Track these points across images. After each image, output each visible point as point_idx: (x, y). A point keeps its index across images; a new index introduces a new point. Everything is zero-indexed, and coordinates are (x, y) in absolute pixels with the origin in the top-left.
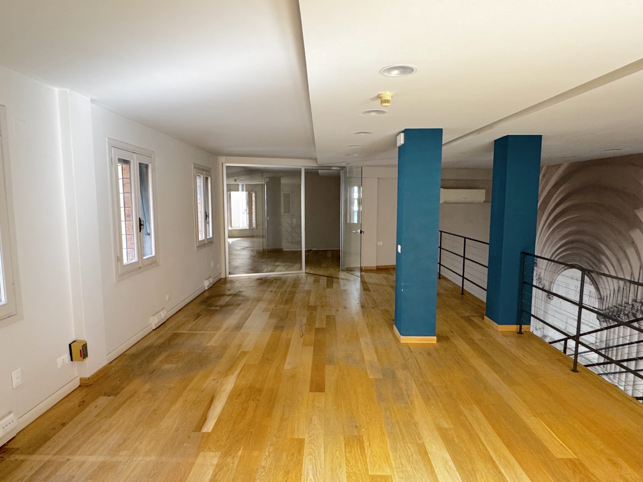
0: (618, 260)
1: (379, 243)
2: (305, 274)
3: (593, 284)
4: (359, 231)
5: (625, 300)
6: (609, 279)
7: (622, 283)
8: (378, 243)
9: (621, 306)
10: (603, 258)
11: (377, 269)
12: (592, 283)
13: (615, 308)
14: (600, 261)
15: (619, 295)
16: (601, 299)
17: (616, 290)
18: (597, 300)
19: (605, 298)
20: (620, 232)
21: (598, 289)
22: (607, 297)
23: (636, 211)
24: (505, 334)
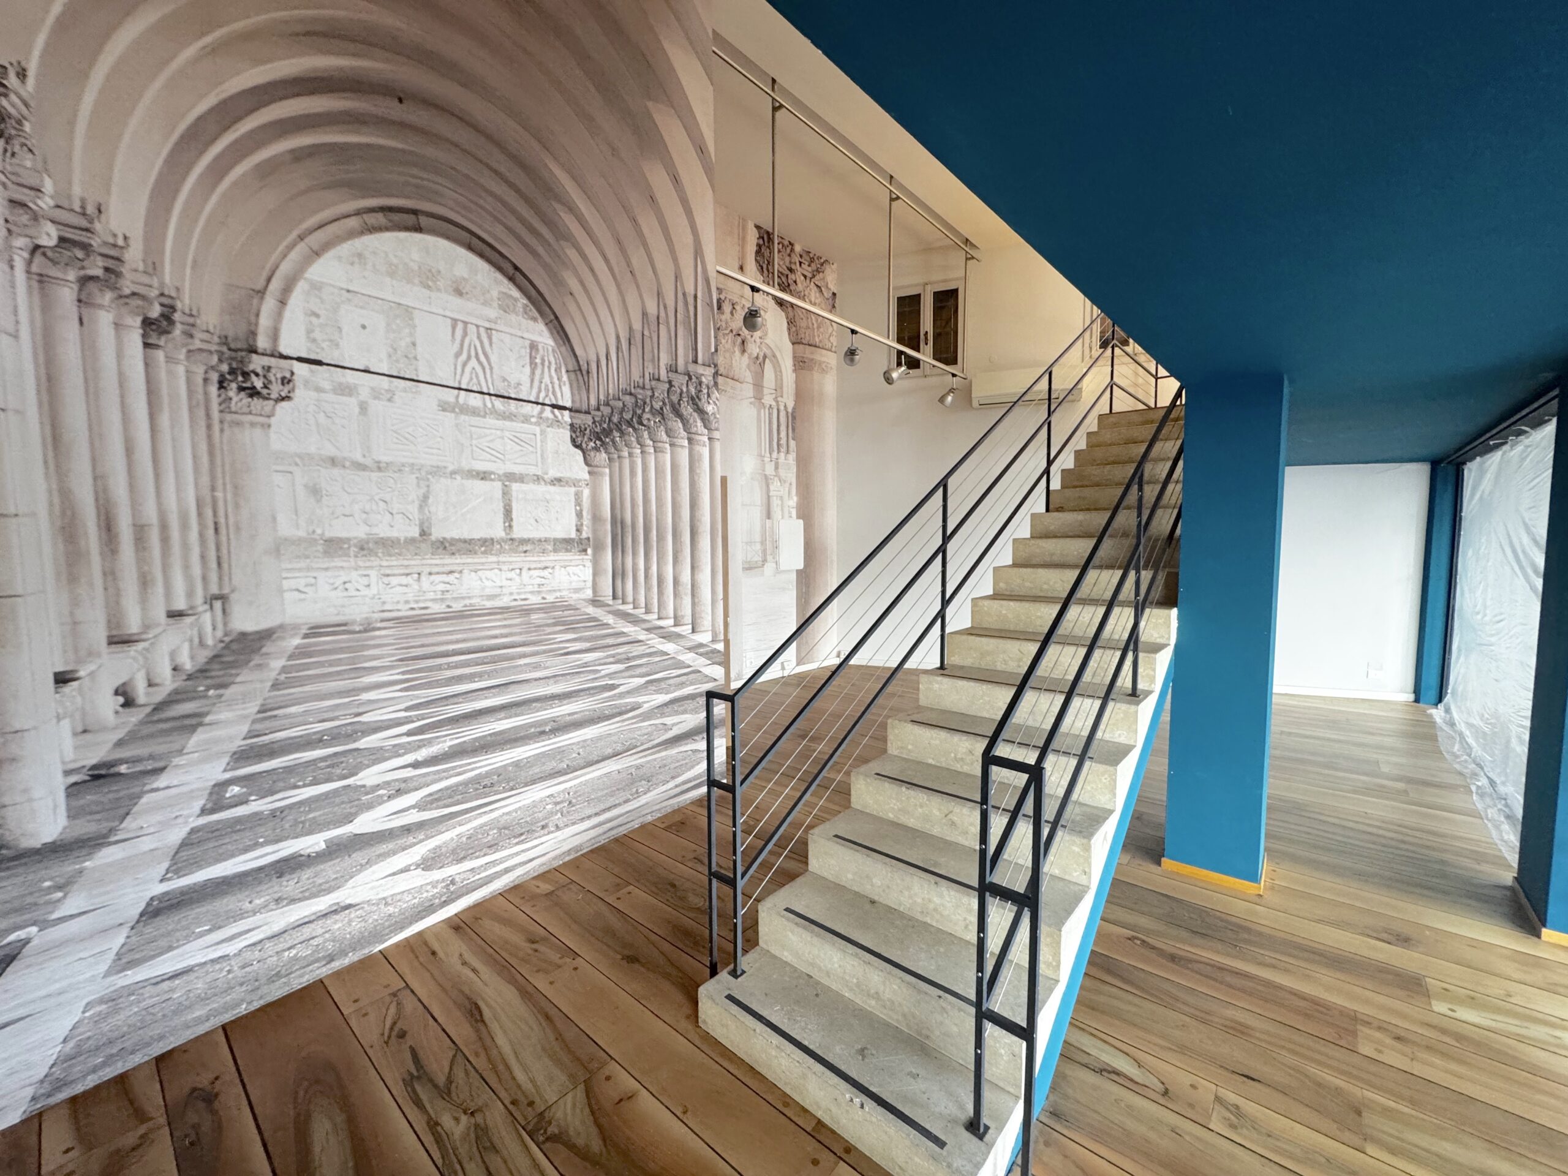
5: (650, 369)
9: (643, 388)
13: (627, 398)
15: (633, 356)
19: (593, 368)
22: (598, 362)
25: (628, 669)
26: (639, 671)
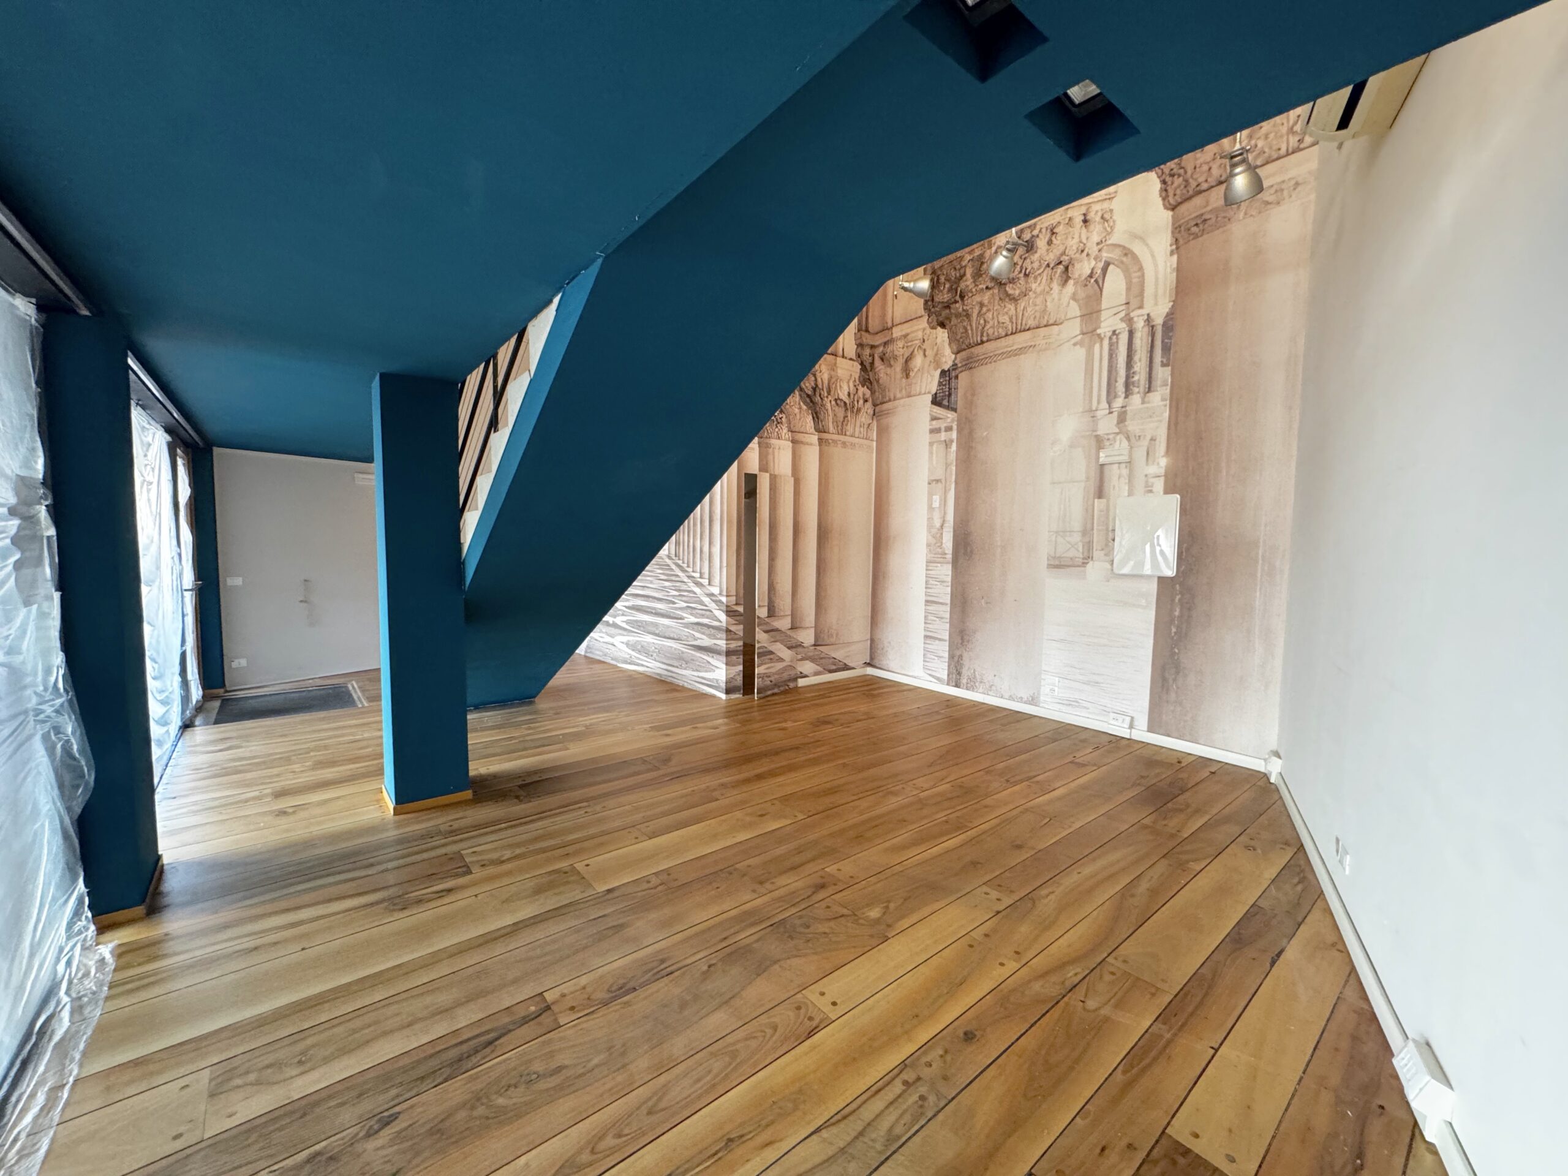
25: (680, 595)
26: (684, 599)
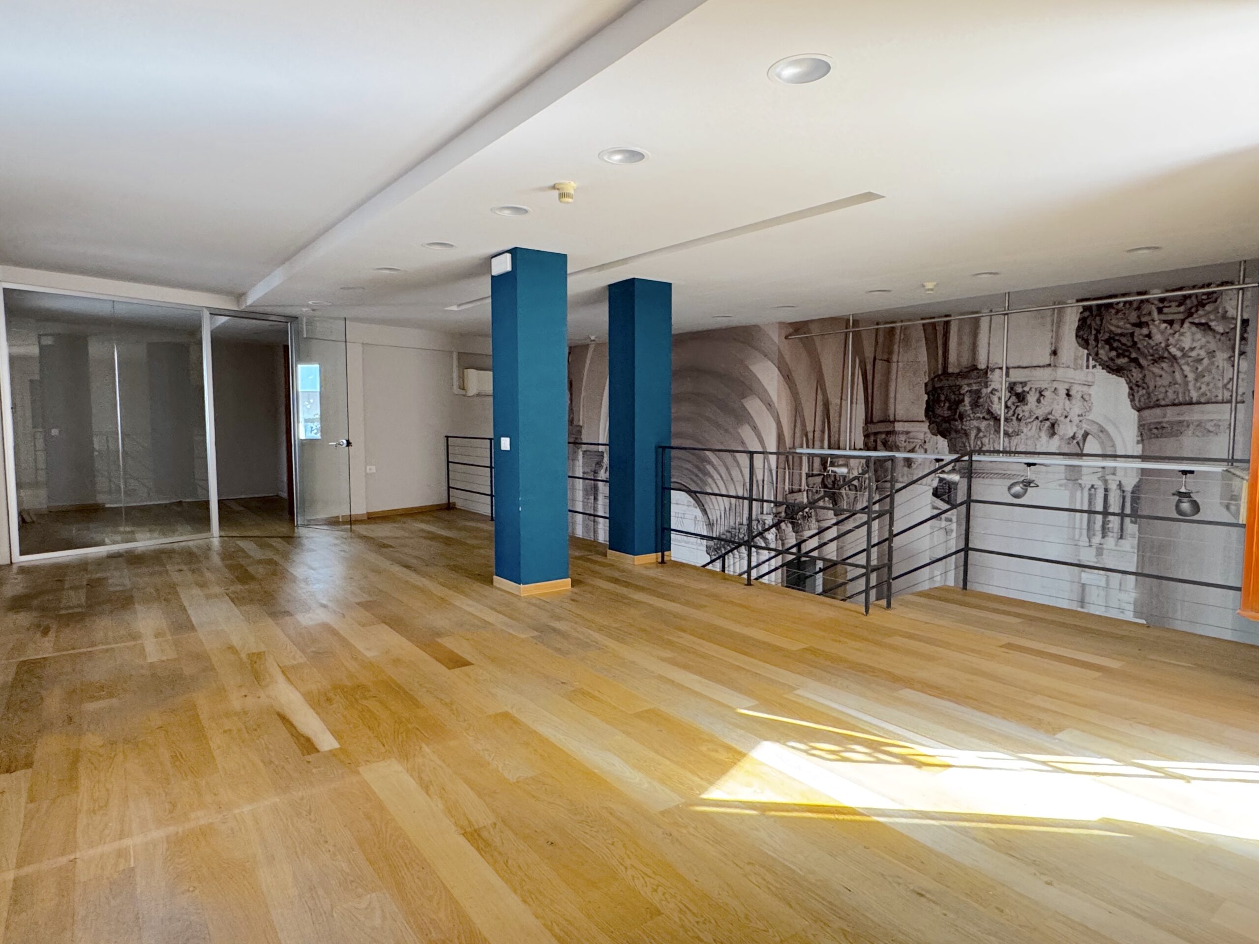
0: (727, 469)
1: (370, 469)
2: (218, 539)
3: (699, 505)
4: (345, 442)
5: (738, 520)
6: (719, 498)
7: (733, 500)
8: (368, 468)
9: (735, 529)
10: (709, 467)
11: (369, 518)
12: (697, 505)
13: (728, 534)
14: (707, 474)
15: (731, 514)
16: (710, 525)
17: (727, 509)
18: (705, 527)
19: (715, 522)
20: (726, 431)
21: (704, 511)
22: (717, 520)
23: (743, 401)
24: (646, 567)
